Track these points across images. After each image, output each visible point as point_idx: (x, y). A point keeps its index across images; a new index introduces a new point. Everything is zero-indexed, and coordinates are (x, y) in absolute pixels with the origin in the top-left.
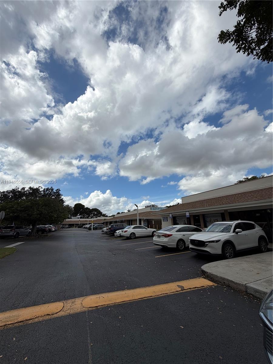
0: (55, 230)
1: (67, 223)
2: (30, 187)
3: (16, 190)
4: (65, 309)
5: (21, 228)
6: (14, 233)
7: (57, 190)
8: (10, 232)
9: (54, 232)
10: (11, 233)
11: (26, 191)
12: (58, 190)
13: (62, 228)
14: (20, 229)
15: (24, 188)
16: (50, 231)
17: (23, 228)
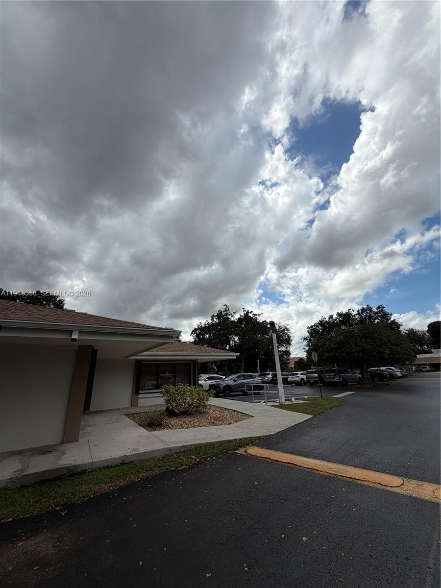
0: (403, 376)
1: (425, 363)
2: (338, 313)
3: (323, 320)
4: (405, 487)
5: (347, 372)
6: (339, 379)
7: (379, 307)
8: (335, 377)
9: (402, 379)
10: (336, 379)
11: (335, 320)
12: (381, 308)
13: (417, 371)
14: (345, 373)
15: (331, 317)
16: (392, 377)
17: (348, 372)
